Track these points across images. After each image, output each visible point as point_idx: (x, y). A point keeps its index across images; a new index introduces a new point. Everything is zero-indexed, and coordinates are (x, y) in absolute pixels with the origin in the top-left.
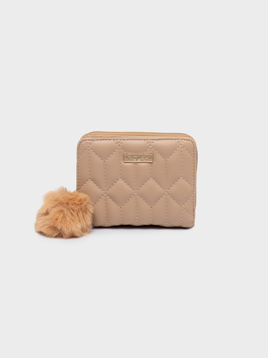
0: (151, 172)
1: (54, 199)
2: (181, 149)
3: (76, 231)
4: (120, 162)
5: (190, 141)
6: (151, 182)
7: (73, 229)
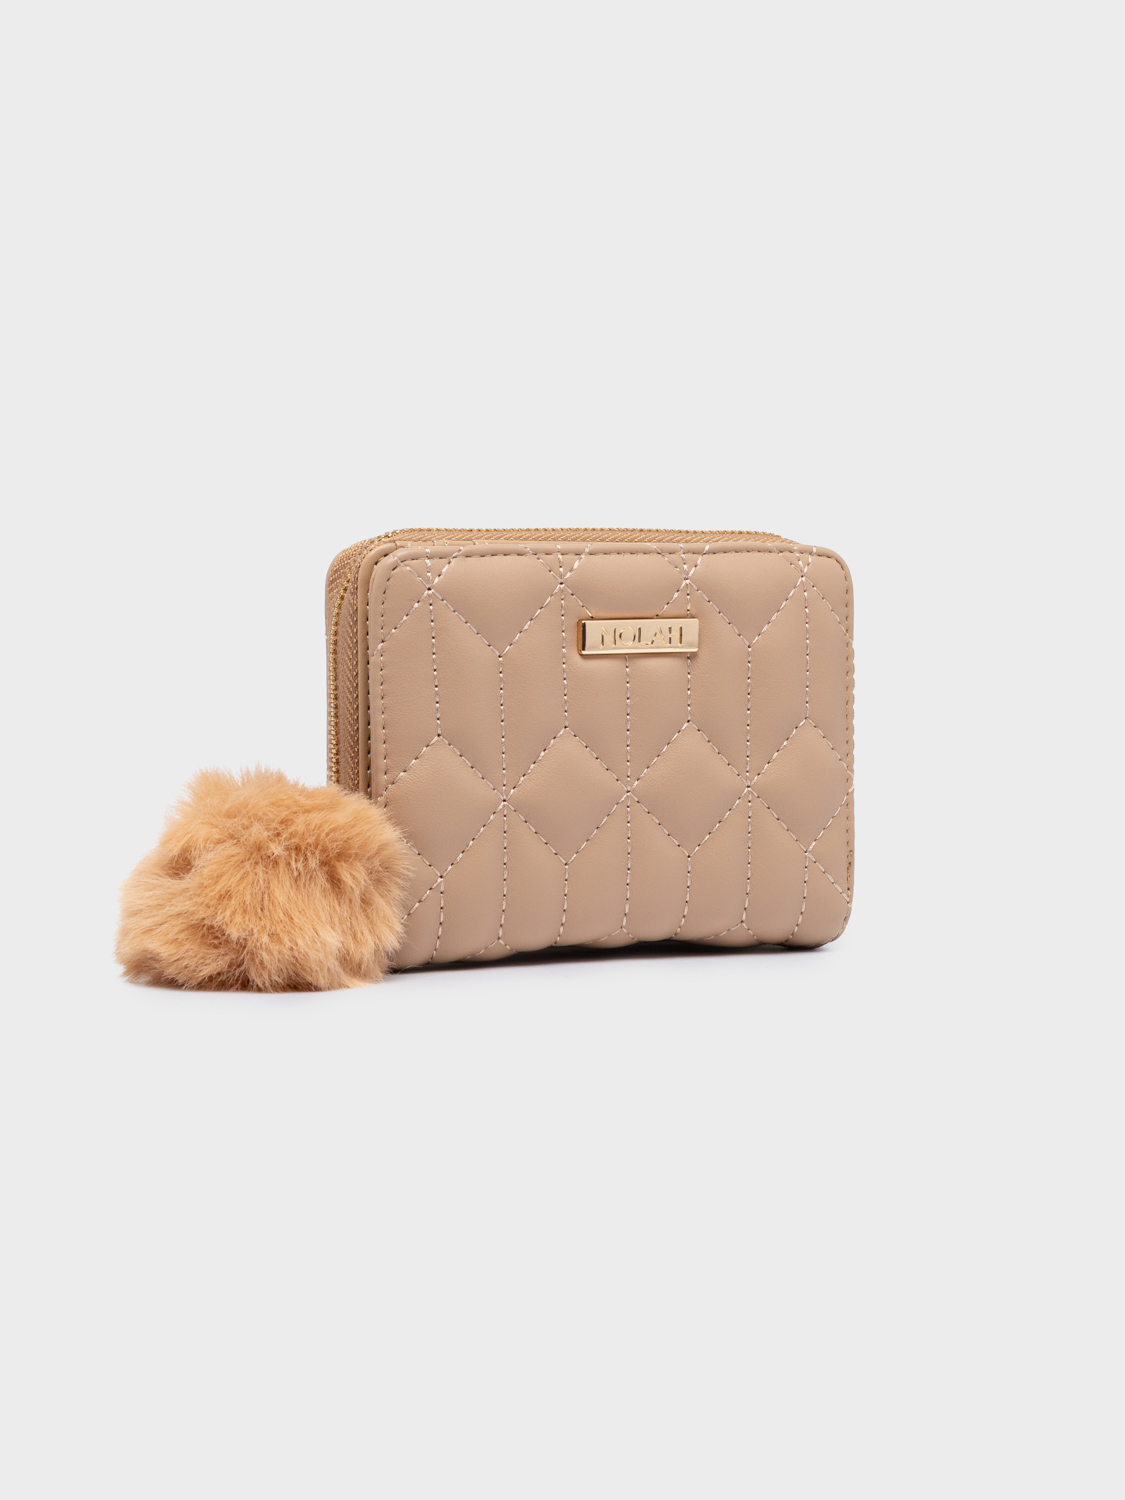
0: (689, 697)
1: (227, 806)
2: (806, 594)
3: (312, 954)
4: (564, 656)
5: (833, 561)
6: (690, 743)
7: (300, 942)
